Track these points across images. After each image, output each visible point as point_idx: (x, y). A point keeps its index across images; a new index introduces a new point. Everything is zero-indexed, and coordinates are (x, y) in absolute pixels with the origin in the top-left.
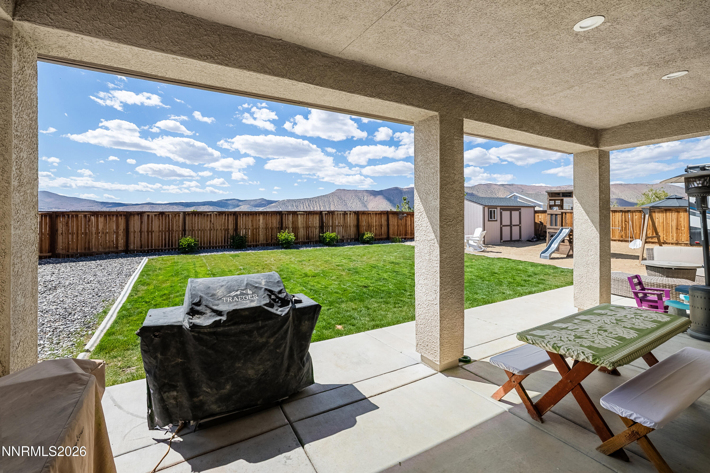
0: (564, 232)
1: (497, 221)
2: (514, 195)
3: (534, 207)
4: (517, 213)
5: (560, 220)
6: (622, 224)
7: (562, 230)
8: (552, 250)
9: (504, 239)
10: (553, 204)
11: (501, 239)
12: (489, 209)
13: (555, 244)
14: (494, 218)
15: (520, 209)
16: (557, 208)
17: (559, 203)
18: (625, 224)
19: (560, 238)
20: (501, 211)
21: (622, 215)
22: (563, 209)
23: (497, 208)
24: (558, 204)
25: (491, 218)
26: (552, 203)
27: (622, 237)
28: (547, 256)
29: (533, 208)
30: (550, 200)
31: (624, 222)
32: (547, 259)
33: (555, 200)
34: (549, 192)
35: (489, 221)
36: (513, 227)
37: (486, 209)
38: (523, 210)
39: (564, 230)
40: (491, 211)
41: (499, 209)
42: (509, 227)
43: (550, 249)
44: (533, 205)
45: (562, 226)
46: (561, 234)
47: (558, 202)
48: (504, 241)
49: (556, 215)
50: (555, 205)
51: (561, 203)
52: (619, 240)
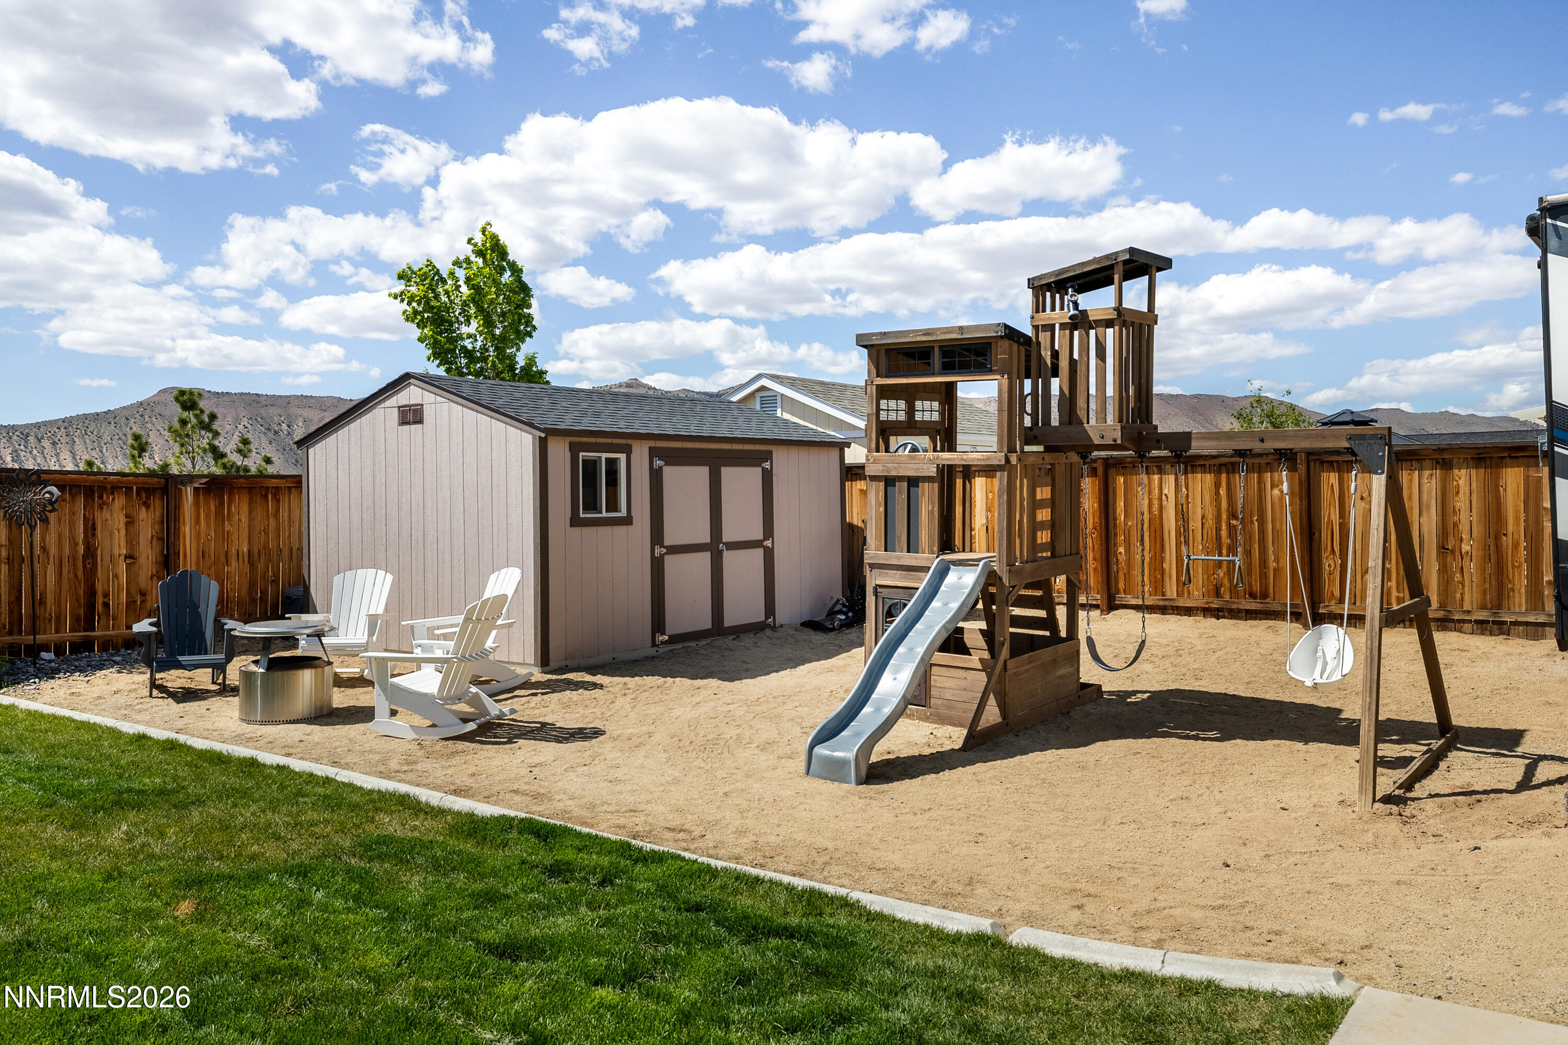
0: (957, 588)
1: (627, 521)
2: (763, 388)
3: (842, 446)
4: (753, 475)
5: (931, 513)
6: (1218, 529)
7: (942, 573)
8: (878, 710)
9: (676, 623)
10: (902, 417)
11: (658, 621)
12: (575, 449)
13: (897, 670)
14: (613, 505)
15: (768, 456)
16: (923, 441)
17: (936, 417)
18: (1232, 529)
19: (930, 627)
20: (658, 463)
21: (1217, 485)
22: (952, 448)
23: (627, 450)
24: (927, 416)
25: (592, 504)
26: (894, 410)
27: (1218, 594)
28: (843, 763)
29: (835, 453)
30: (884, 392)
31: (1224, 517)
32: (843, 780)
33: (910, 394)
34: (875, 341)
35: (576, 522)
36: (726, 554)
37: (559, 451)
38: (782, 461)
39: (952, 577)
40: (591, 467)
41: (641, 452)
42: (706, 557)
43: (867, 710)
44: (839, 436)
45: (946, 545)
46: (935, 604)
47: (928, 411)
48: (674, 639)
49: (913, 482)
50: (911, 427)
51: (942, 413)
52: (1207, 612)
